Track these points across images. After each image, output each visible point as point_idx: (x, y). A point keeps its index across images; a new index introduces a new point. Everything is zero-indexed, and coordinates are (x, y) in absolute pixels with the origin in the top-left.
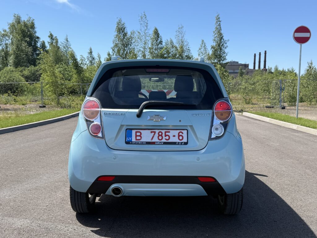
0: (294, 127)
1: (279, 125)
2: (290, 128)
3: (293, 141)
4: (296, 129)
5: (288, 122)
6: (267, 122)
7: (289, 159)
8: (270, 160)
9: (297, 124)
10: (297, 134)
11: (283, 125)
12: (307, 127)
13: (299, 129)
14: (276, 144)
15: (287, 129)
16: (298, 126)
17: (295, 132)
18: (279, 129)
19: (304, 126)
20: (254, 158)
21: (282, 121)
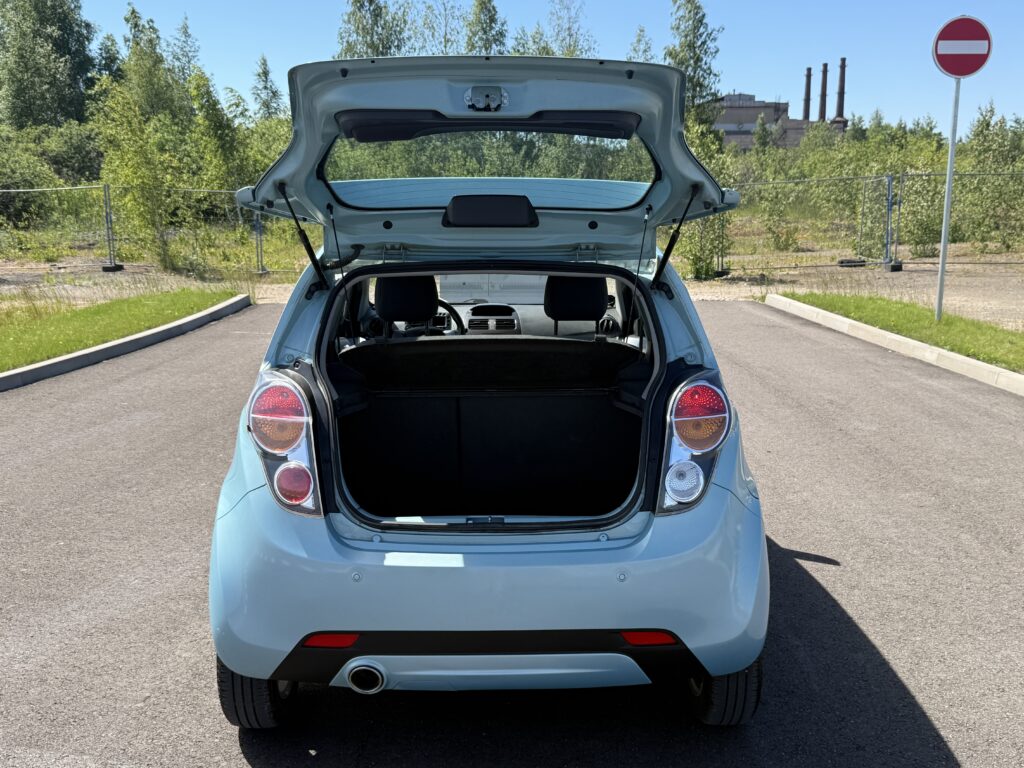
0: (929, 353)
1: (879, 344)
2: (914, 359)
3: (923, 413)
4: (935, 363)
5: (910, 337)
6: (842, 333)
7: (907, 491)
8: (848, 493)
9: (937, 344)
10: (935, 383)
11: (893, 347)
12: (968, 356)
13: (944, 365)
14: (868, 428)
15: (906, 363)
16: (939, 354)
17: (931, 376)
18: (880, 362)
19: (959, 352)
20: (798, 488)
21: (892, 331)
